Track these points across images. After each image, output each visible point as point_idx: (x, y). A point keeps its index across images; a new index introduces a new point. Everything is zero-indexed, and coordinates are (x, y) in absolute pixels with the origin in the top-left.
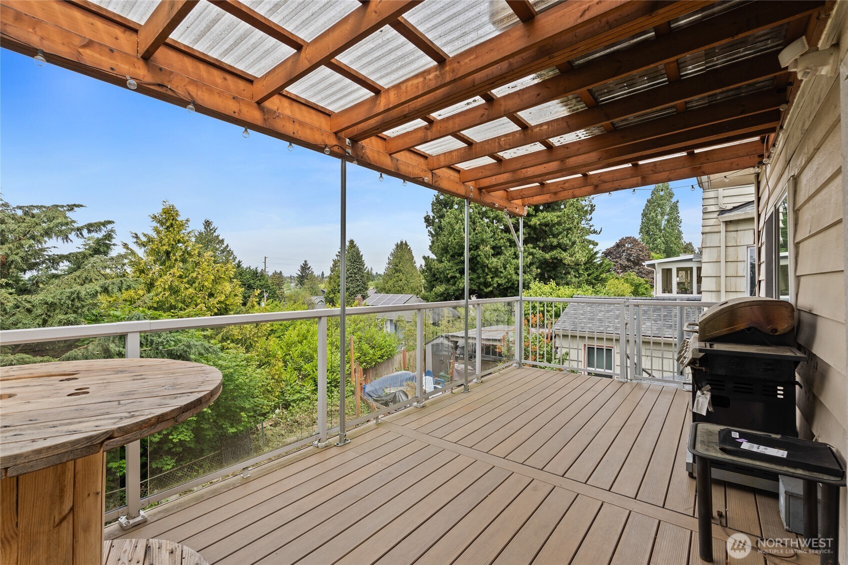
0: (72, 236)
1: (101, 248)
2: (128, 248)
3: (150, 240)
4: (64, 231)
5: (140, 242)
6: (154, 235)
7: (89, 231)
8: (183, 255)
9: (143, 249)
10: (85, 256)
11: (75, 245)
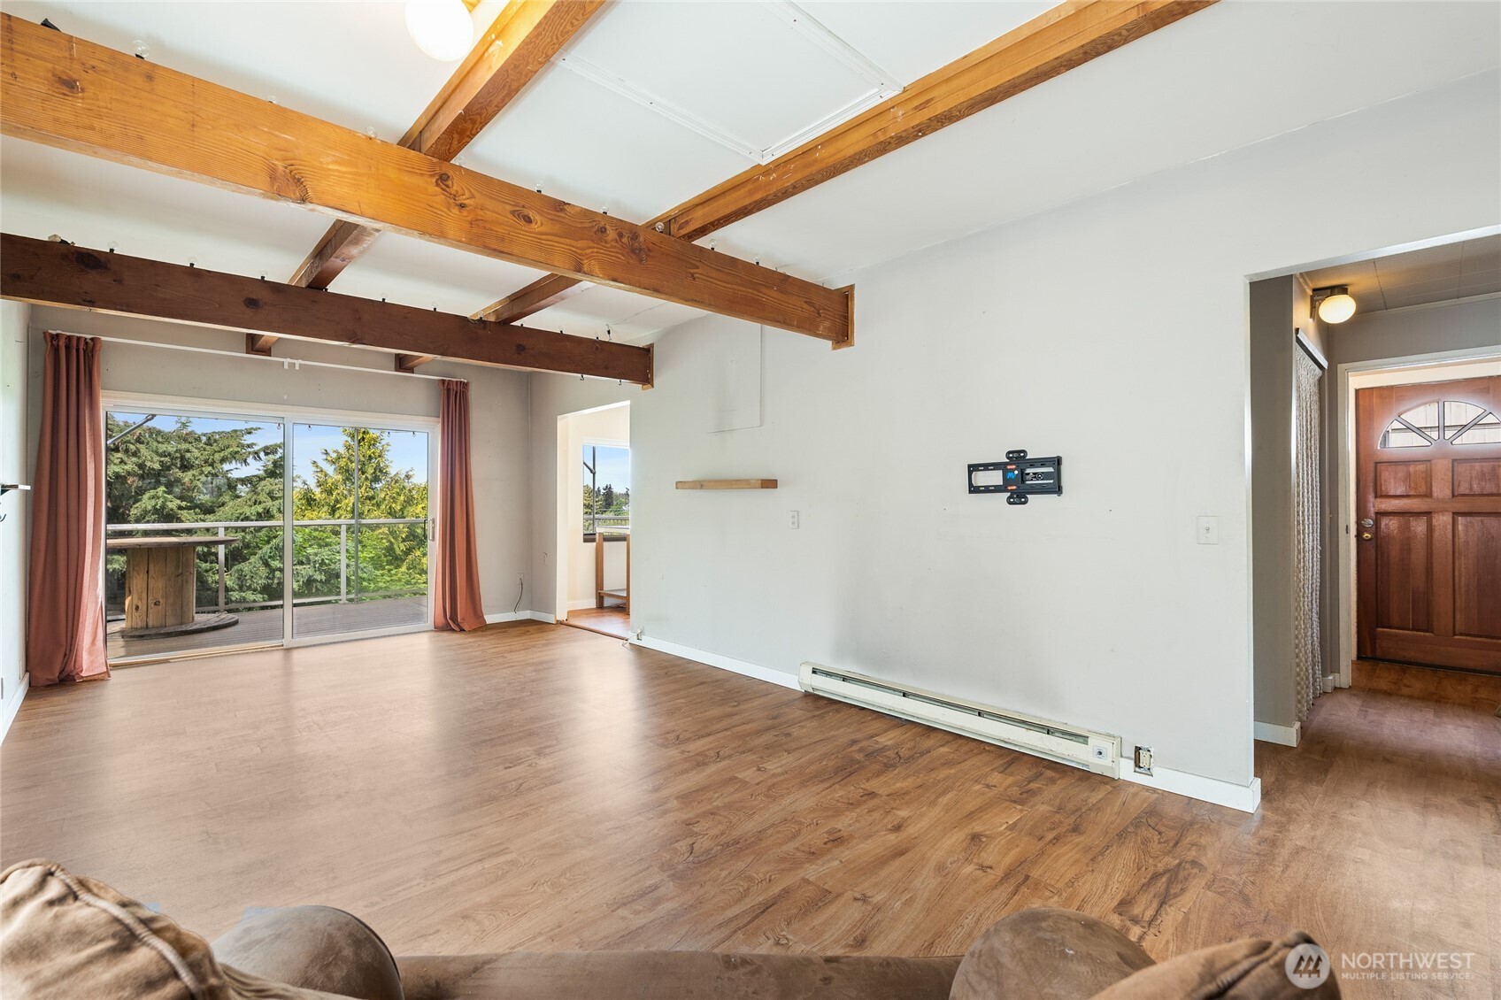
0: (250, 460)
1: (276, 471)
2: (317, 467)
3: (339, 457)
4: (239, 456)
5: (329, 458)
6: (342, 450)
7: (267, 454)
8: (374, 473)
9: (333, 467)
10: (261, 479)
11: (254, 468)
